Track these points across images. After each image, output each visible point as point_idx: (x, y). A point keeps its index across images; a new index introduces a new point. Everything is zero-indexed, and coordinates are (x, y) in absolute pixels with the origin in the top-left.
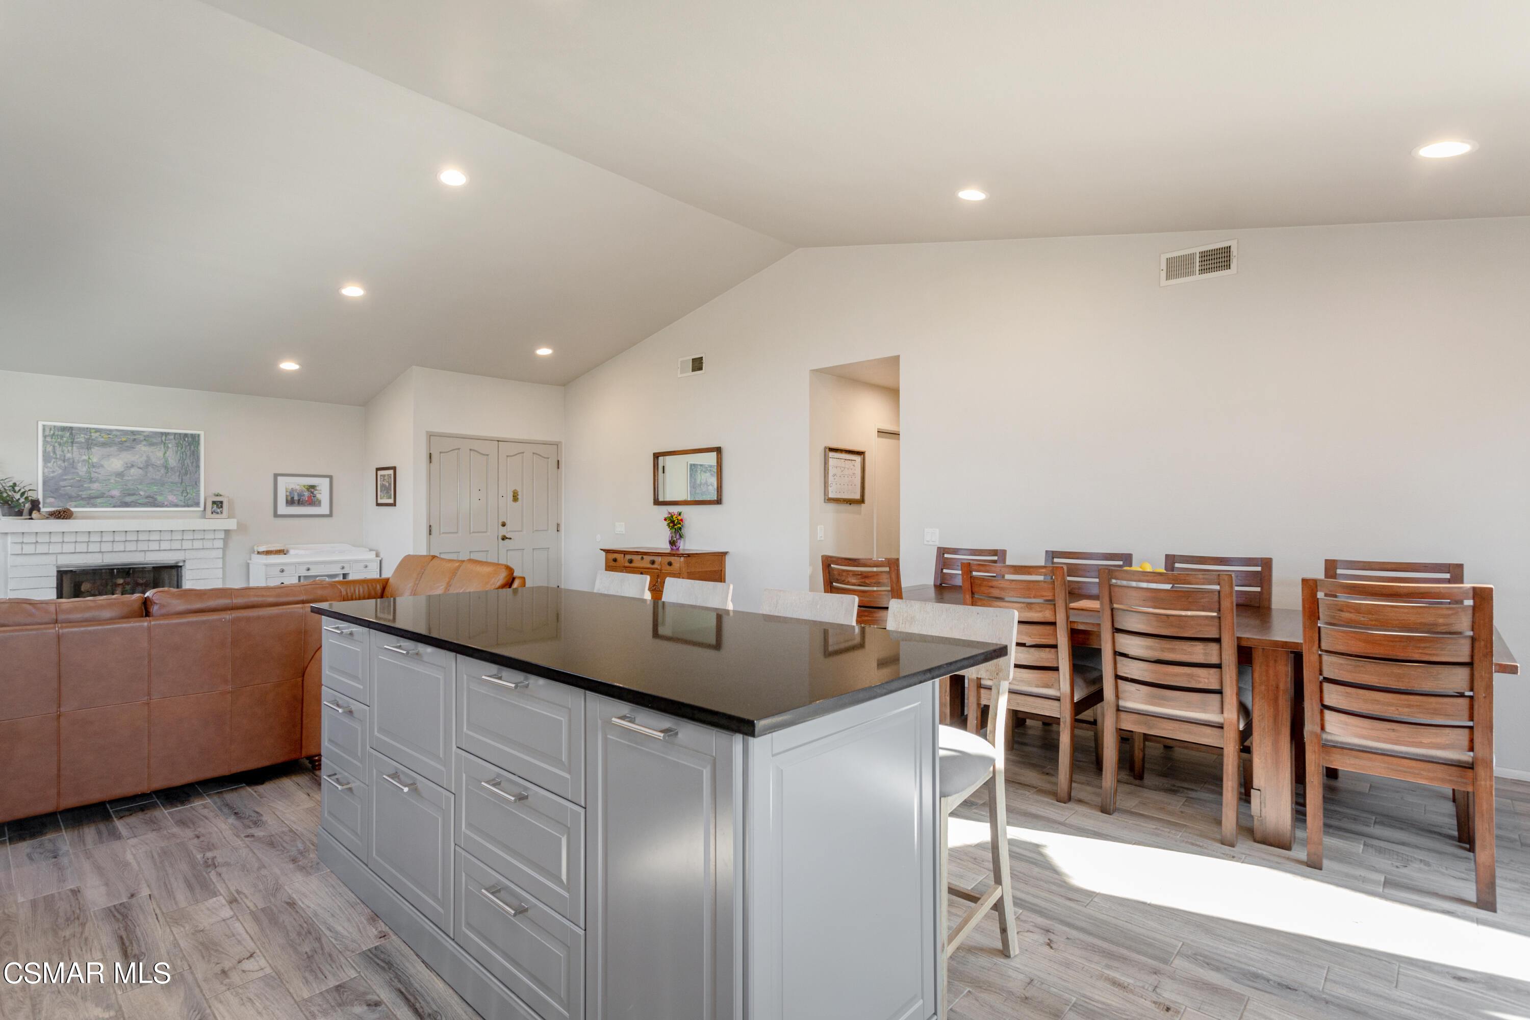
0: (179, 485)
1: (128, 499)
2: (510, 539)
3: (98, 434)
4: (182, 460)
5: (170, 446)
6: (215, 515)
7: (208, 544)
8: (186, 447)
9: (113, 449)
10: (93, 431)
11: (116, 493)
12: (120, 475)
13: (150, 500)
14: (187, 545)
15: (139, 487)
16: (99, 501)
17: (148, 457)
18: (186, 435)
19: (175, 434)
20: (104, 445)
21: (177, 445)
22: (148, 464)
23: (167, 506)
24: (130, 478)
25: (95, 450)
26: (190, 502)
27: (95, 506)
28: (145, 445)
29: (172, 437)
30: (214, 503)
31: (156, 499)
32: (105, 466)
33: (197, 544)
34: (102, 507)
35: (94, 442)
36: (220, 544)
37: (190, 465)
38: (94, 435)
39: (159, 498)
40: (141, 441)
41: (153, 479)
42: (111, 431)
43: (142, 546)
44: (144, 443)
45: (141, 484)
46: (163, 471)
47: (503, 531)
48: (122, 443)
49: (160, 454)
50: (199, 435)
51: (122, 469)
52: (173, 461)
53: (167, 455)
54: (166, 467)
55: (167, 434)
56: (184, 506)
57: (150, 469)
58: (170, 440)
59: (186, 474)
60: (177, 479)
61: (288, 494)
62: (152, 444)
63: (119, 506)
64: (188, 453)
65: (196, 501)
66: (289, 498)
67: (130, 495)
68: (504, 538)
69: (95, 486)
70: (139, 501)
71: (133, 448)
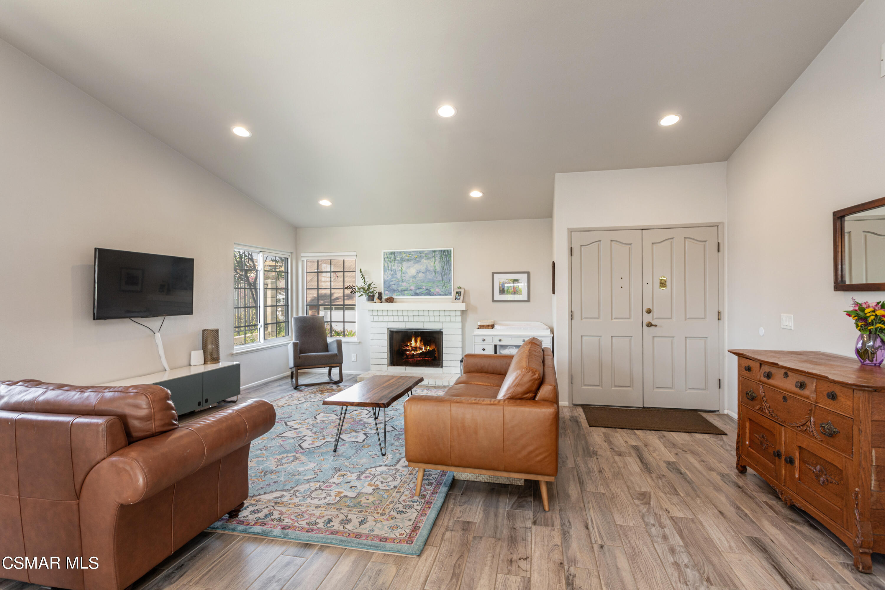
0: (441, 282)
1: (418, 291)
3: (405, 254)
4: (443, 267)
5: (437, 258)
6: (457, 301)
7: (453, 319)
8: (444, 258)
9: (411, 263)
10: (403, 253)
11: (413, 288)
12: (414, 277)
13: (428, 291)
14: (442, 319)
15: (423, 284)
16: (406, 292)
17: (427, 266)
18: (444, 251)
19: (439, 251)
20: (408, 260)
21: (441, 258)
22: (427, 270)
23: (435, 295)
24: (419, 279)
25: (405, 264)
26: (447, 293)
27: (404, 295)
28: (425, 259)
29: (438, 253)
30: (457, 293)
31: (430, 291)
32: (408, 272)
33: (448, 319)
34: (407, 296)
35: (404, 259)
36: (459, 319)
37: (447, 269)
38: (404, 255)
39: (432, 290)
40: (424, 257)
41: (429, 279)
42: (410, 252)
43: (422, 319)
44: (425, 258)
45: (423, 282)
46: (434, 274)
48: (415, 259)
49: (432, 264)
50: (451, 250)
51: (415, 274)
52: (438, 269)
53: (435, 264)
54: (435, 272)
55: (435, 251)
56: (444, 295)
57: (428, 273)
58: (437, 255)
59: (445, 275)
60: (440, 279)
61: (501, 286)
62: (428, 258)
63: (414, 295)
64: (446, 262)
65: (450, 292)
66: (501, 289)
67: (419, 289)
69: (404, 284)
70: (423, 293)
71: (420, 261)
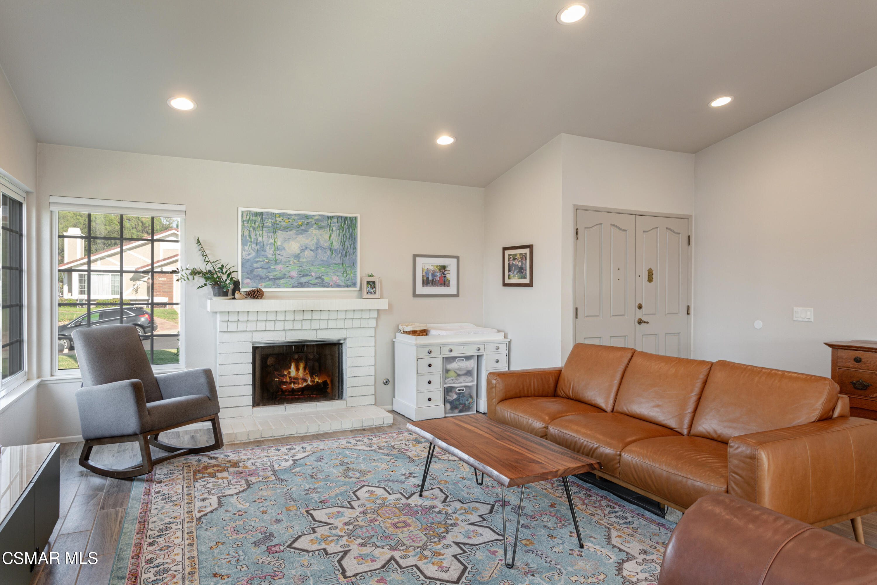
0: (341, 266)
1: (303, 280)
2: (647, 323)
3: (281, 218)
4: (343, 242)
5: (334, 228)
6: (369, 296)
7: (364, 323)
8: (346, 229)
9: (292, 232)
10: (278, 216)
11: (294, 274)
12: (297, 257)
13: (319, 280)
14: (348, 324)
15: (312, 268)
16: (282, 281)
17: (318, 239)
18: (346, 218)
19: (338, 217)
20: (285, 228)
21: (340, 228)
22: (318, 247)
23: (331, 286)
24: (305, 260)
25: (280, 233)
26: (349, 283)
27: (279, 286)
28: (316, 229)
29: (335, 220)
30: (368, 283)
31: (323, 280)
32: (287, 248)
33: (356, 323)
34: (284, 287)
35: (278, 226)
36: (373, 323)
37: (349, 246)
38: (279, 219)
39: (326, 279)
40: (313, 225)
41: (322, 261)
42: (290, 215)
43: (315, 325)
44: (315, 226)
45: (312, 265)
46: (329, 253)
47: (640, 314)
48: (298, 226)
49: (327, 237)
50: (356, 218)
51: (299, 252)
52: (336, 245)
53: (332, 238)
54: (331, 250)
55: (331, 217)
56: (344, 287)
57: (319, 251)
58: (334, 223)
59: (346, 256)
60: (339, 261)
61: (424, 274)
62: (321, 228)
63: (297, 287)
64: (348, 236)
65: (353, 281)
66: (425, 278)
67: (304, 276)
68: (640, 322)
69: (279, 267)
70: (311, 282)
71: (307, 231)
